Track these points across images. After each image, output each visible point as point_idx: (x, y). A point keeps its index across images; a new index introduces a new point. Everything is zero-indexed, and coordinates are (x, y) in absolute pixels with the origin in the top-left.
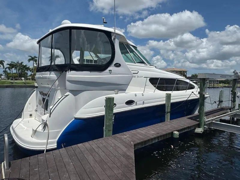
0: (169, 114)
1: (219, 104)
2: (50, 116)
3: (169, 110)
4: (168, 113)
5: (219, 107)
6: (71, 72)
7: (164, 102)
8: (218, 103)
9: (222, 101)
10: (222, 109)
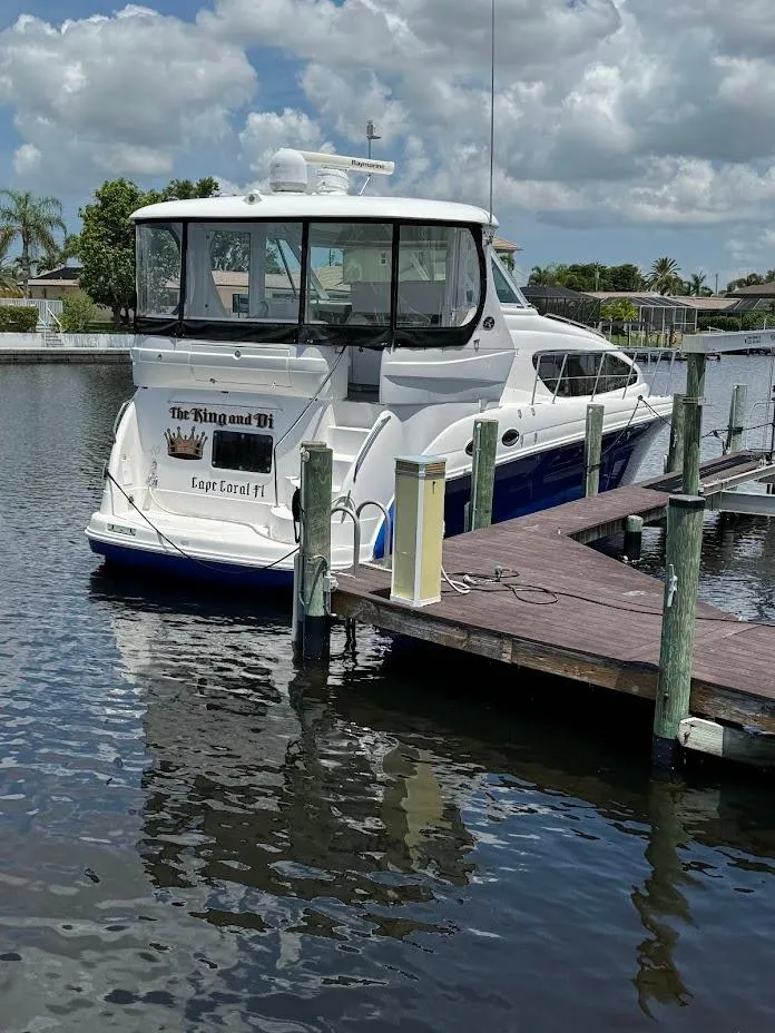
0: (597, 472)
1: (729, 440)
2: (355, 480)
3: (597, 461)
4: (593, 468)
5: (729, 452)
6: (398, 350)
7: (581, 435)
8: (724, 437)
9: (740, 430)
10: (740, 459)
